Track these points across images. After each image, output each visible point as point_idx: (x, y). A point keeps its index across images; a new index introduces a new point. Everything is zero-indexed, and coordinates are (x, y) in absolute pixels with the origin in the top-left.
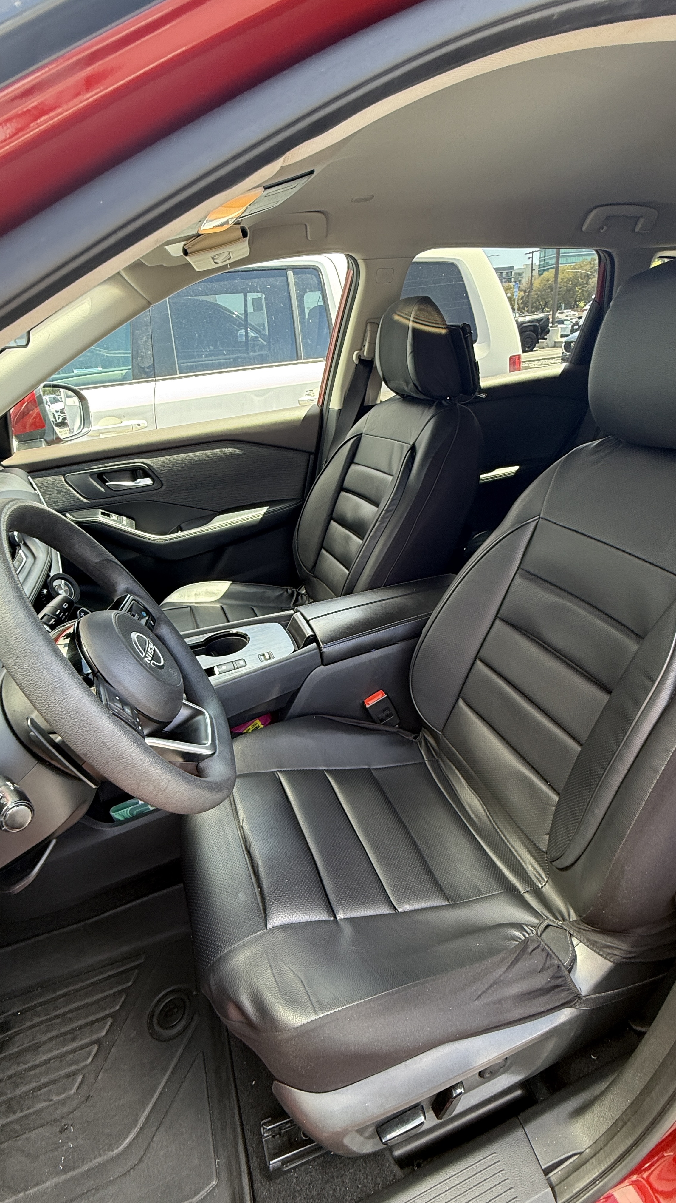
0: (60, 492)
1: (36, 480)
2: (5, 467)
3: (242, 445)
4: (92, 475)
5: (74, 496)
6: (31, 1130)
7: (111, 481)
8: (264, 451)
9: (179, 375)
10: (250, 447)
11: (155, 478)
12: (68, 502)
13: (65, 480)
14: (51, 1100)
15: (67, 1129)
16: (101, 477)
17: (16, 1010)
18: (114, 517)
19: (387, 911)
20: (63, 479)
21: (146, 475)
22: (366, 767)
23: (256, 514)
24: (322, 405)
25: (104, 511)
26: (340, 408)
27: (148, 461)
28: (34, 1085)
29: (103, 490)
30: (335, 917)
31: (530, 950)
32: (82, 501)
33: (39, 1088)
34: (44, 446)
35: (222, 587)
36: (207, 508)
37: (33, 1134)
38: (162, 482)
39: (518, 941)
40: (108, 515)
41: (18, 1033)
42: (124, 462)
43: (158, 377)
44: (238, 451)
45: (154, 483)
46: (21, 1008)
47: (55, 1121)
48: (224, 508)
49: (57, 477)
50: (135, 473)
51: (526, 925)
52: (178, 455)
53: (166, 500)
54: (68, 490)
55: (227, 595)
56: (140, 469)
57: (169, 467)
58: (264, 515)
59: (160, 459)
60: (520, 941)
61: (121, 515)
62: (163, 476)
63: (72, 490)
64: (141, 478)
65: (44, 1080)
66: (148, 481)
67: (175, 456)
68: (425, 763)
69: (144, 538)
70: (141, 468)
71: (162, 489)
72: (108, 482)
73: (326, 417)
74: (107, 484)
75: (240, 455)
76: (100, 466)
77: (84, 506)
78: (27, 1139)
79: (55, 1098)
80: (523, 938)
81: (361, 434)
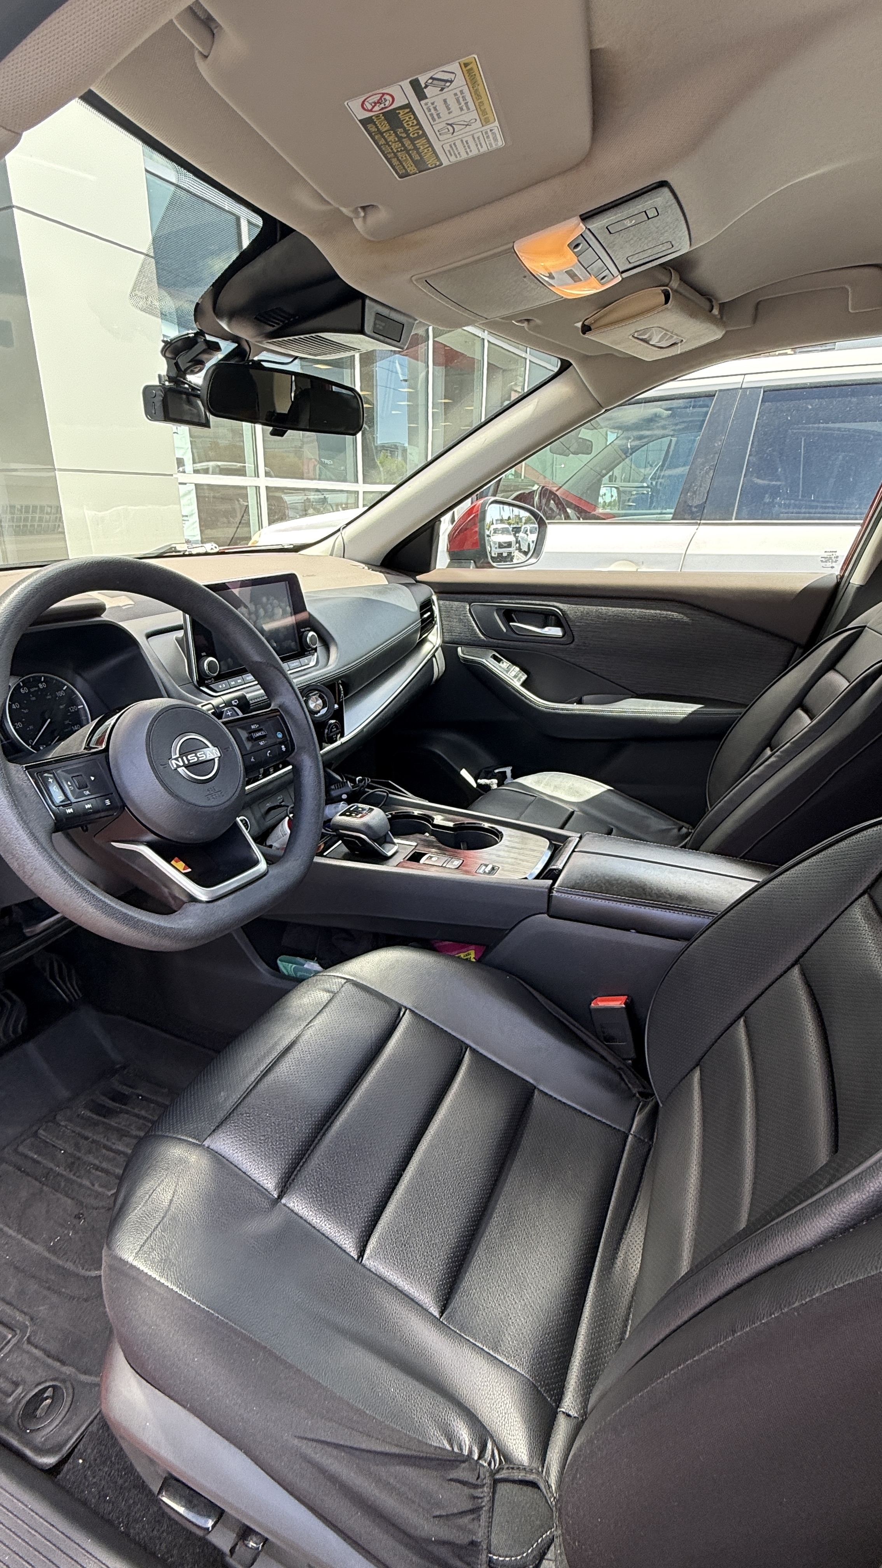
0: (460, 620)
1: (441, 602)
2: (417, 582)
3: (693, 612)
4: (498, 609)
5: (473, 630)
6: (67, 1196)
7: (519, 622)
8: (725, 626)
9: (733, 521)
10: (704, 617)
11: (569, 632)
12: (466, 636)
13: (470, 609)
14: (93, 1185)
15: (80, 1218)
16: (508, 615)
17: (140, 1092)
18: (505, 664)
19: (349, 1245)
20: (468, 608)
21: (558, 624)
22: (531, 1081)
23: (680, 710)
24: (842, 577)
25: (497, 654)
26: (861, 584)
27: (564, 607)
28: (97, 1162)
29: (505, 630)
30: (280, 1197)
31: (453, 1475)
32: (479, 637)
33: (97, 1168)
34: (471, 568)
35: (591, 788)
36: (622, 684)
37: (64, 1199)
38: (573, 637)
39: (452, 1446)
40: (499, 661)
41: (127, 1112)
42: (538, 602)
43: (705, 520)
44: (686, 619)
45: (563, 636)
46: (144, 1094)
47: (82, 1203)
48: (647, 691)
49: (462, 604)
50: (547, 618)
51: (494, 1442)
52: (603, 608)
53: (572, 660)
54: (469, 621)
55: (593, 801)
56: (552, 615)
57: (587, 619)
58: (691, 714)
59: (581, 608)
60: (456, 1450)
61: (514, 663)
62: (576, 629)
63: (473, 622)
64: (551, 626)
65: (104, 1165)
66: (556, 632)
67: (599, 607)
68: (627, 1137)
69: (526, 698)
70: (554, 614)
71: (572, 646)
72: (514, 621)
73: (842, 593)
74: (511, 624)
75: (686, 624)
76: (510, 601)
77: (480, 643)
78: (58, 1199)
79: (96, 1187)
80: (466, 1453)
81: (865, 627)
